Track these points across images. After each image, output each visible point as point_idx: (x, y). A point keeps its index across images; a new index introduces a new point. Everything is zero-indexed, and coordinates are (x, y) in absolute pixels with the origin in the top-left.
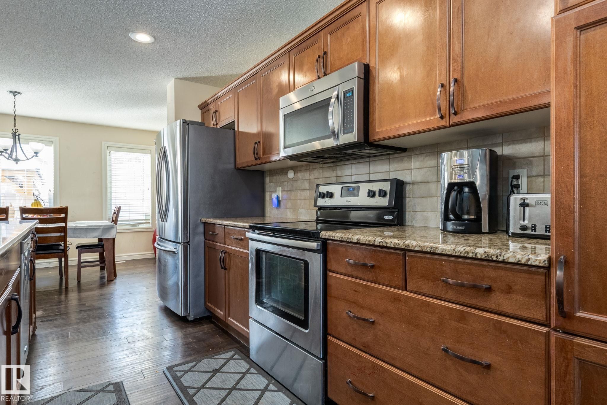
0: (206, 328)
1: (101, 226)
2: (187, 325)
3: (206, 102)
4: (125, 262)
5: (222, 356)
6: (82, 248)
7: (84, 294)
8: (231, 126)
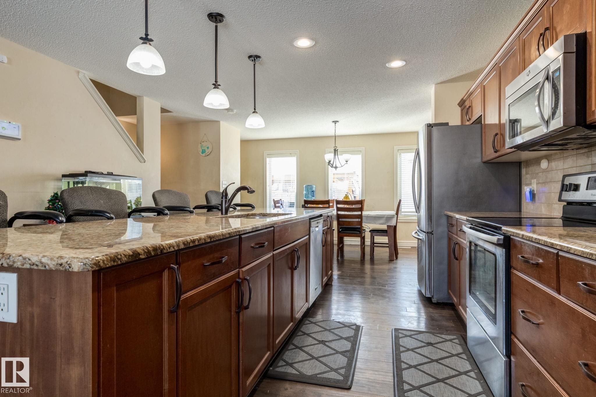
0: (446, 312)
1: (385, 215)
2: (430, 306)
3: (462, 99)
4: (410, 248)
5: (443, 336)
6: (374, 232)
7: (376, 267)
8: (479, 121)
